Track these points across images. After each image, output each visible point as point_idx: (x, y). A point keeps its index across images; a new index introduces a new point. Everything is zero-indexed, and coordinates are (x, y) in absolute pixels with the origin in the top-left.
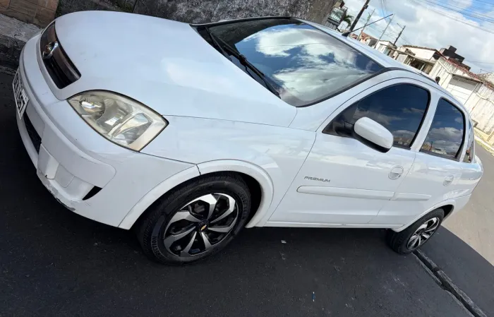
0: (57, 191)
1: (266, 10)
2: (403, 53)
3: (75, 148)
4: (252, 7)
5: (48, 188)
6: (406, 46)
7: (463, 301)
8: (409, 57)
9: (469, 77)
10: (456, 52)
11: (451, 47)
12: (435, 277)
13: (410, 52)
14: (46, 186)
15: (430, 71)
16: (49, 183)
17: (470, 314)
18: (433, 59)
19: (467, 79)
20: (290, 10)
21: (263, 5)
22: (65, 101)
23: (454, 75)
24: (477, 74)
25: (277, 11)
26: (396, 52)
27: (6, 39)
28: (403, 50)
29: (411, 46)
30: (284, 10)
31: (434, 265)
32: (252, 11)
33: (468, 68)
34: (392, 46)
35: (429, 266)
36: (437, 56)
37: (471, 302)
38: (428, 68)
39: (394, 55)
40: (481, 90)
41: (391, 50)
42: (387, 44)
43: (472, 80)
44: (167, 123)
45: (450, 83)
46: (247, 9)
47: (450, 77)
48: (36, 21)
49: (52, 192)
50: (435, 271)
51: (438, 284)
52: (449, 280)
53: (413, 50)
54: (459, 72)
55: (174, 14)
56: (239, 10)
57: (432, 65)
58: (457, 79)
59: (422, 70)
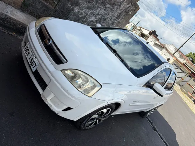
0: (51, 106)
1: (108, 16)
2: (139, 30)
3: (66, 94)
4: (103, 14)
5: (47, 104)
6: (140, 27)
7: (159, 135)
8: (141, 32)
9: (160, 45)
10: (156, 33)
11: (155, 31)
12: (151, 125)
13: (141, 30)
14: (46, 103)
15: (147, 39)
16: (47, 102)
17: (162, 140)
18: (149, 35)
19: (159, 45)
20: (117, 18)
21: (107, 14)
22: (60, 71)
23: (155, 43)
24: (162, 43)
25: (112, 17)
26: (136, 29)
27: (2, 14)
28: (139, 29)
29: (142, 28)
30: (114, 17)
31: (151, 121)
32: (103, 16)
33: (159, 40)
34: (135, 26)
35: (150, 122)
36: (150, 34)
37: (162, 135)
38: (147, 38)
39: (135, 30)
40: (163, 50)
41: (134, 27)
42: (133, 24)
43: (161, 46)
44: (102, 87)
45: (153, 45)
46: (101, 15)
47: (154, 43)
48: (13, 4)
49: (49, 105)
50: (151, 123)
51: (153, 128)
52: (156, 127)
53: (142, 29)
54: (157, 42)
55: (73, 11)
56: (98, 14)
57: (148, 37)
58: (156, 45)
59: (144, 39)
